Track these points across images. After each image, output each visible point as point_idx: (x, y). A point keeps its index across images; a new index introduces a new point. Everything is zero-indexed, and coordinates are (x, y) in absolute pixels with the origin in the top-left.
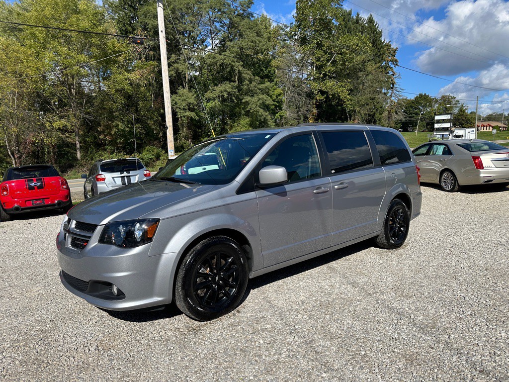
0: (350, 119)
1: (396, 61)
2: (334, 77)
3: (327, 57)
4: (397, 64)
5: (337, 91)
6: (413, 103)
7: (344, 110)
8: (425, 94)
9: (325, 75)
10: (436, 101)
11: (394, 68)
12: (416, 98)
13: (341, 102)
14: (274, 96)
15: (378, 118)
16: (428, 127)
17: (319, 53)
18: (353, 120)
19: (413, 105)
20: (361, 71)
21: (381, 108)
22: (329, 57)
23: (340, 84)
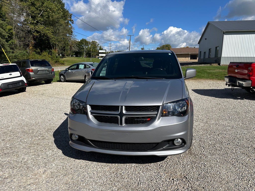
0: (53, 49)
1: (73, 21)
2: (43, 24)
3: (38, 12)
4: (73, 23)
5: (46, 32)
6: (79, 43)
7: (49, 43)
8: (85, 39)
9: (38, 22)
10: (90, 43)
11: (72, 24)
12: (81, 41)
13: (48, 39)
14: (7, 30)
15: (67, 49)
16: (87, 55)
17: (33, 9)
18: (55, 49)
19: (80, 44)
20: (57, 23)
21: (67, 44)
22: (39, 12)
23: (47, 28)
